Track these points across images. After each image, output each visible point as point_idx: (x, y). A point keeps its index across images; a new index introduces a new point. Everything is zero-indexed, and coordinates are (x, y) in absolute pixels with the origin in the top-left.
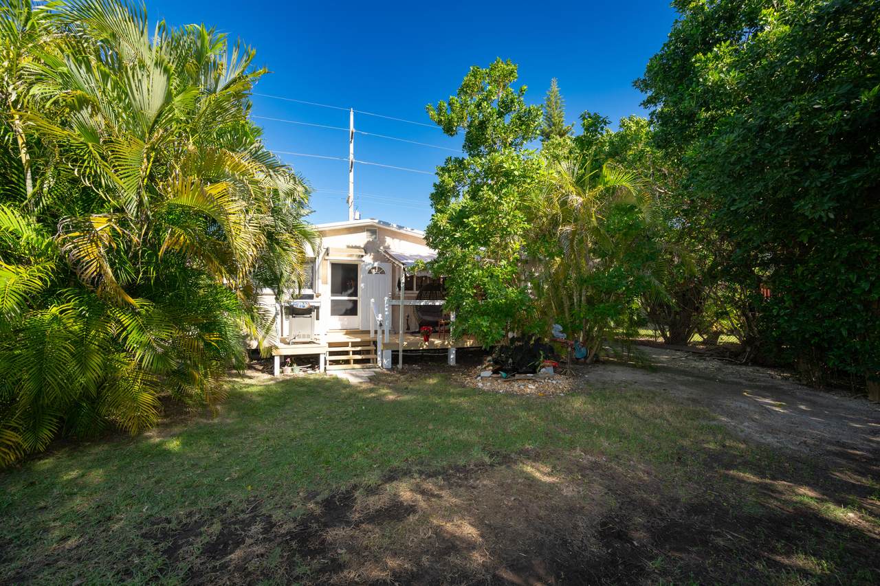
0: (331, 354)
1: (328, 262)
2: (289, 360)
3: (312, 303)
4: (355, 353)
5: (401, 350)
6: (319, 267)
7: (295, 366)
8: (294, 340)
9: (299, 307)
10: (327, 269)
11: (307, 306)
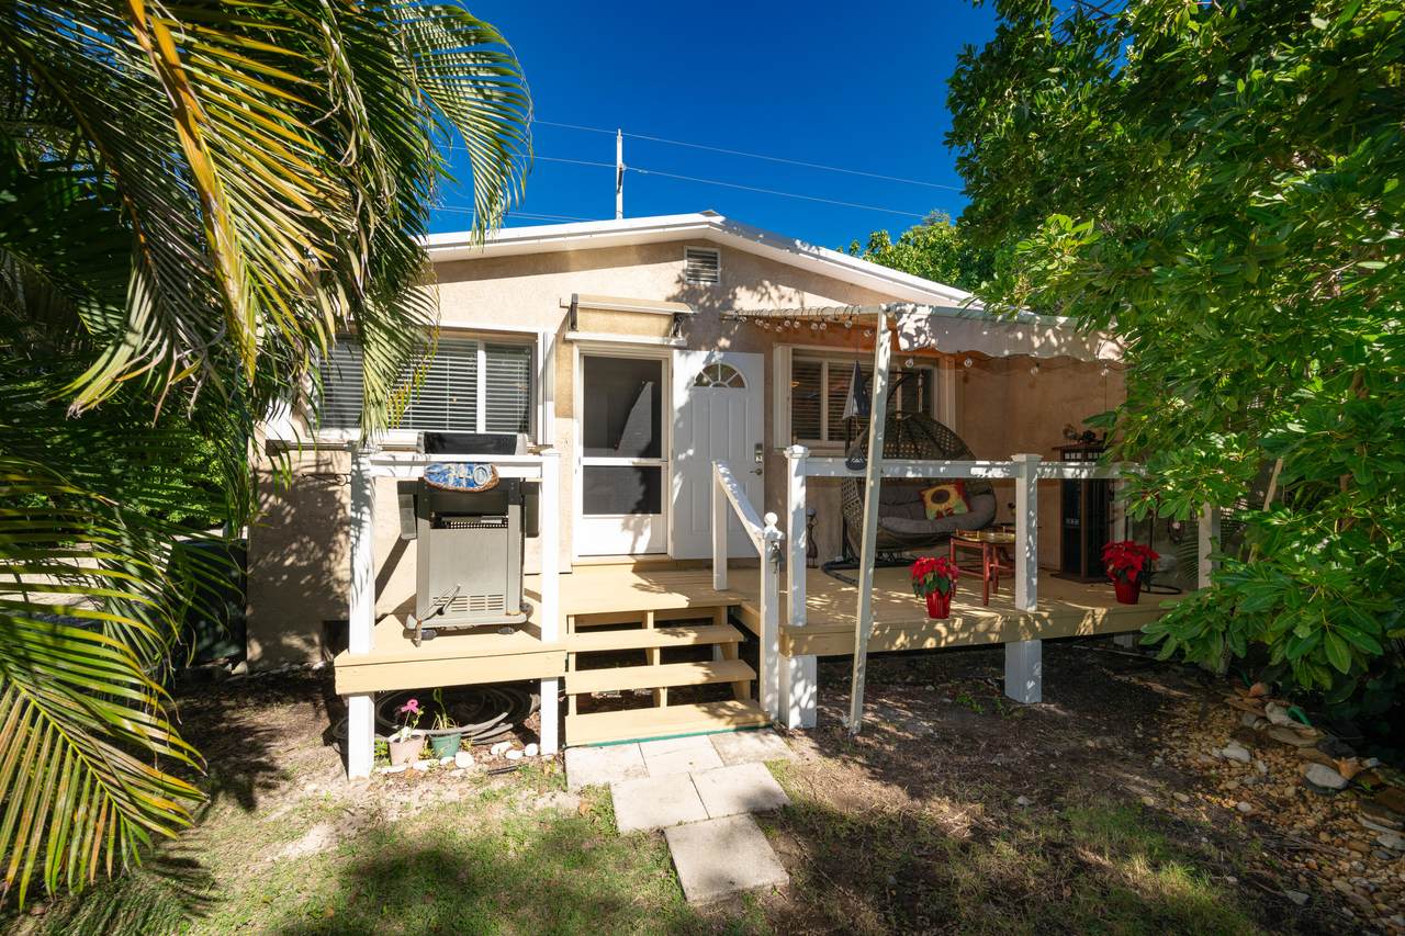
0: (587, 661)
1: (576, 351)
2: (412, 705)
3: (508, 468)
4: (671, 655)
5: (859, 651)
6: (546, 363)
7: (443, 724)
8: (437, 622)
9: (451, 485)
10: (571, 371)
11: (483, 480)
